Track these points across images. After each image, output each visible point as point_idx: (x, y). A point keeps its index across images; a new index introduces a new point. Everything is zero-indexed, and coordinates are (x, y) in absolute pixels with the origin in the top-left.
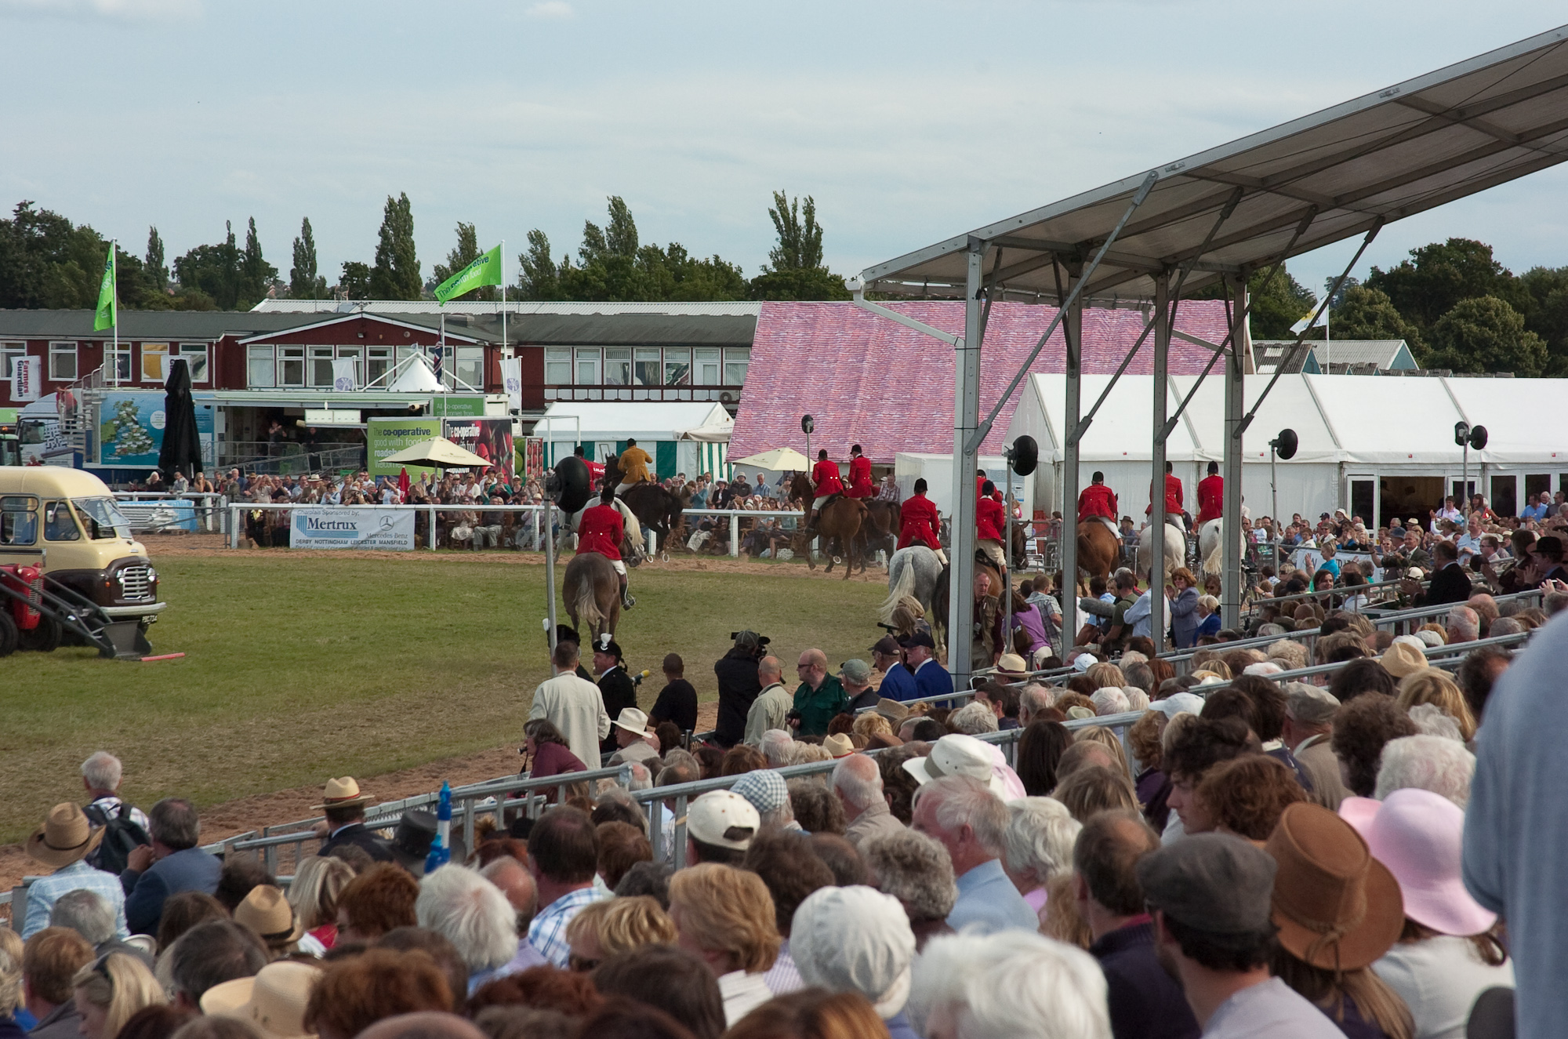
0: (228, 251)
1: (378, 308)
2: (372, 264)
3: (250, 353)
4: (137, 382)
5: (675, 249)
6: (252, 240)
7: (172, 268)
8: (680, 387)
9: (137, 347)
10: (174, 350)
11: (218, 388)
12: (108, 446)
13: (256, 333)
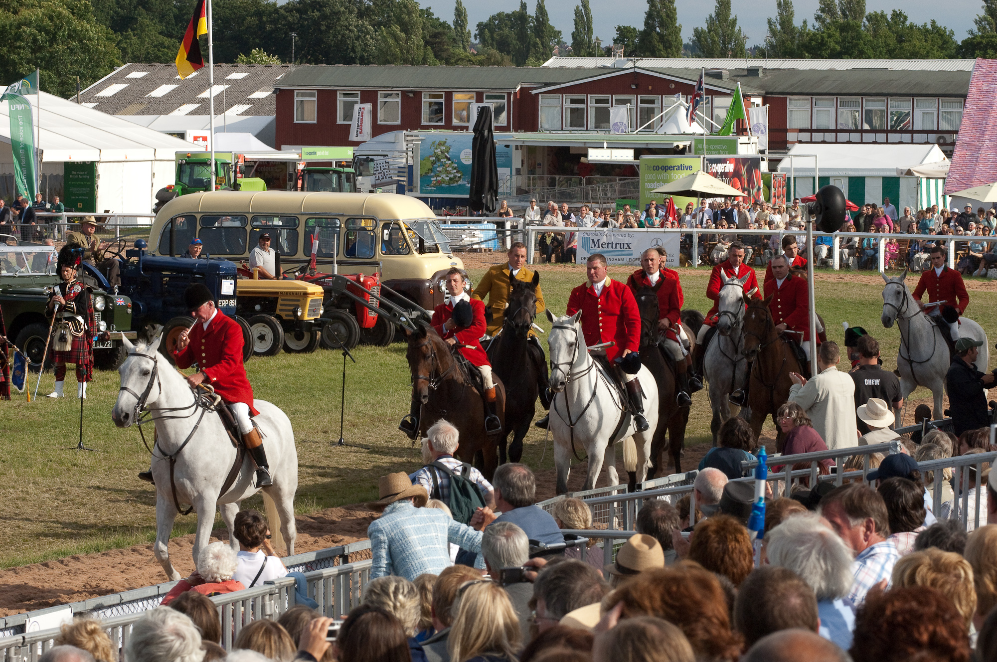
0: (520, 17)
1: (648, 64)
2: (641, 27)
3: (542, 102)
4: (449, 126)
5: (898, 16)
6: (541, 9)
8: (902, 131)
9: (449, 96)
10: (479, 99)
11: (516, 130)
12: (425, 178)
13: (546, 85)
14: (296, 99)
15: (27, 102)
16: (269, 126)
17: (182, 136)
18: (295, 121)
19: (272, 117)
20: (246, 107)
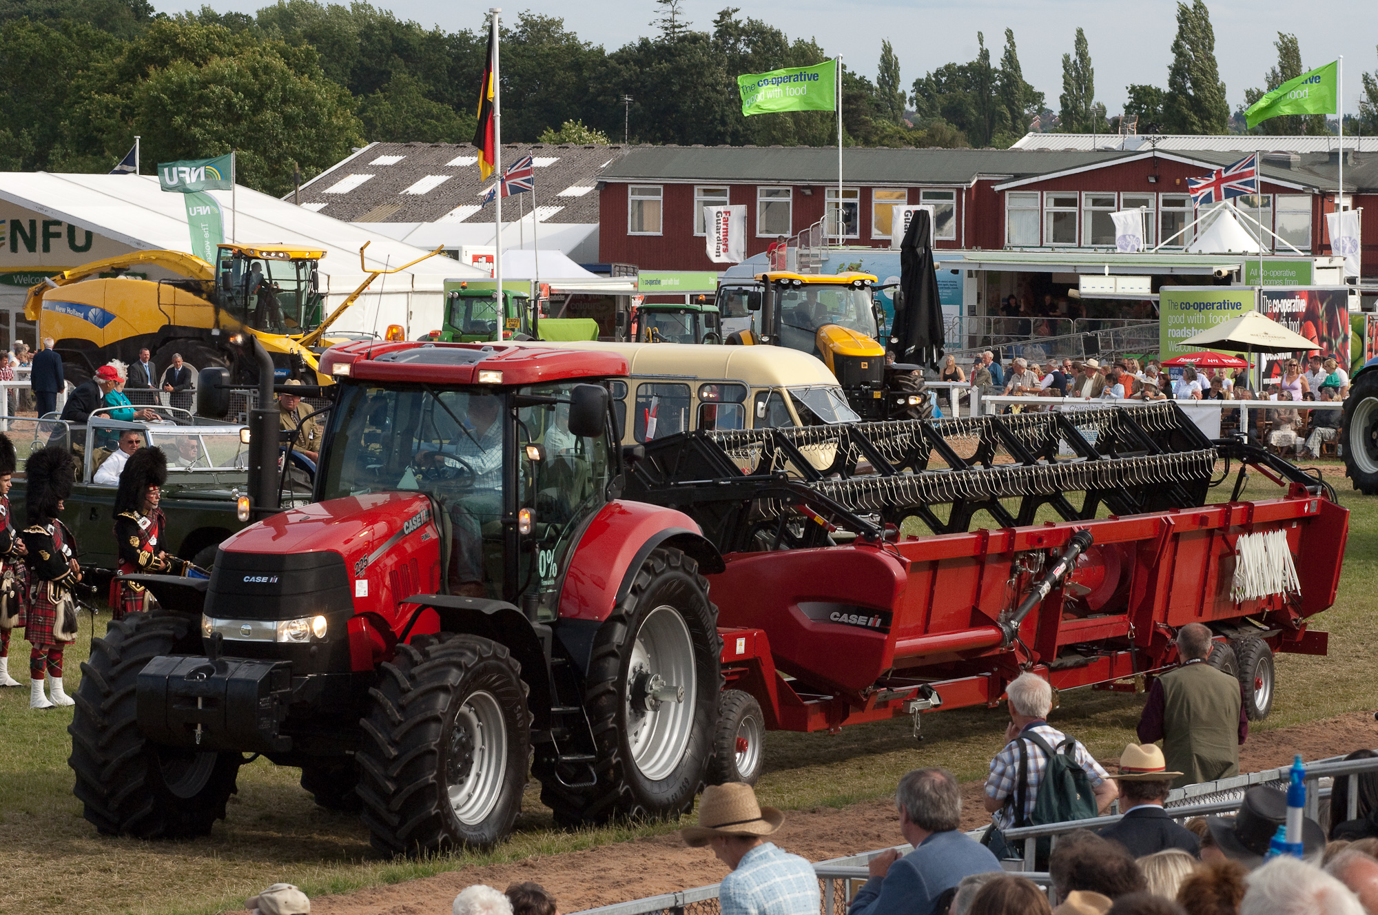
0: (979, 72)
1: (1174, 145)
2: (1166, 88)
3: (1009, 203)
4: (866, 240)
6: (1010, 58)
7: (910, 94)
9: (866, 194)
10: (913, 198)
11: (968, 247)
13: (1018, 177)
14: (631, 198)
15: (213, 203)
16: (588, 239)
17: (454, 254)
18: (630, 233)
19: (594, 227)
20: (554, 210)
